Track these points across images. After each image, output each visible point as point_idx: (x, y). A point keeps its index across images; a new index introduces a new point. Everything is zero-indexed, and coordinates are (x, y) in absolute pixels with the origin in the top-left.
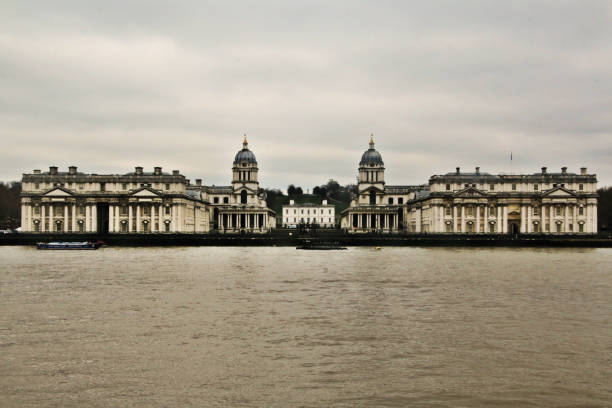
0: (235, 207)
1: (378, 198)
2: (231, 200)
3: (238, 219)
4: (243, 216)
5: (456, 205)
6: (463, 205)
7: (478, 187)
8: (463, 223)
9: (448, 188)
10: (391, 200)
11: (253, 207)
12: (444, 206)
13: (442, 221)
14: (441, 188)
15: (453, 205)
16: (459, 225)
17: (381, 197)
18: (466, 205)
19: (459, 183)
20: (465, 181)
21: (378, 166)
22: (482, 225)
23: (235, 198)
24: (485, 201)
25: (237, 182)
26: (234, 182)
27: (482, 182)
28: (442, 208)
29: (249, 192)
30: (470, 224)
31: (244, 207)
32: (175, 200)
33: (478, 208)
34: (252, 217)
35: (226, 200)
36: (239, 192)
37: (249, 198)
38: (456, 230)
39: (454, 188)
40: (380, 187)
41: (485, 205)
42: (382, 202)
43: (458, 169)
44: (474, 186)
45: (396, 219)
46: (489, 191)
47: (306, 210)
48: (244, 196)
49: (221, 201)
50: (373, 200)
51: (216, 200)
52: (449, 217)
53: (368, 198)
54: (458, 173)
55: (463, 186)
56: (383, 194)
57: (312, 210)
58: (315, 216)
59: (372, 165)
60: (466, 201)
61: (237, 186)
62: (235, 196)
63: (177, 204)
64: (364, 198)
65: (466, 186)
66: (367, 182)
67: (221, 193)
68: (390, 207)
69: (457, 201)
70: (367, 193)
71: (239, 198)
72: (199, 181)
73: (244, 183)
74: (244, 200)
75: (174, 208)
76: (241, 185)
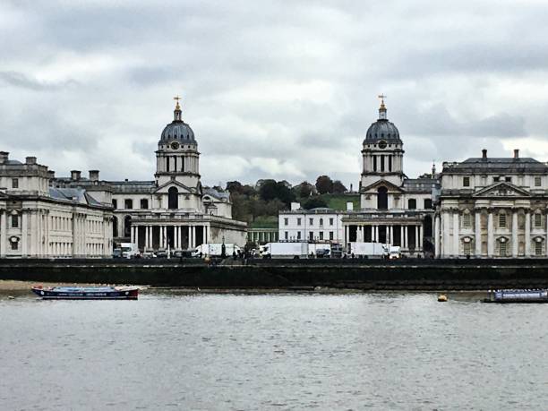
0: (158, 214)
1: (391, 200)
2: (153, 204)
3: (163, 233)
4: (170, 230)
5: (479, 210)
6: (490, 210)
7: (516, 181)
8: (491, 241)
9: (466, 183)
10: (412, 203)
11: (187, 214)
12: (460, 213)
13: (457, 238)
14: (454, 183)
15: (474, 212)
16: (485, 243)
17: (397, 198)
18: (495, 210)
19: (484, 174)
20: (493, 170)
21: (393, 147)
22: (522, 244)
23: (159, 199)
24: (526, 204)
25: (164, 174)
26: (157, 175)
27: (521, 173)
28: (456, 216)
29: (181, 190)
30: (503, 243)
31: (172, 215)
32: (26, 205)
33: (515, 216)
34: (185, 230)
35: (144, 203)
36: (166, 190)
37: (181, 200)
38: (479, 252)
39: (476, 182)
40: (395, 181)
41: (526, 211)
42: (397, 205)
43: (485, 152)
44: (508, 179)
45: (420, 234)
46: (533, 187)
47: (316, 218)
48: (173, 196)
49: (136, 206)
50: (383, 204)
51: (129, 203)
52: (468, 231)
53: (374, 199)
54: (485, 159)
55: (490, 180)
56: (399, 192)
57: (326, 218)
58: (332, 228)
59: (382, 145)
60: (495, 204)
61: (163, 180)
62: (159, 197)
63: (29, 211)
64: (368, 198)
65: (496, 180)
66: (374, 174)
67: (137, 193)
68: (409, 214)
69: (480, 204)
70: (373, 191)
71: (165, 200)
72: (94, 173)
73: (173, 176)
74: (173, 204)
75: (24, 216)
76: (168, 179)
